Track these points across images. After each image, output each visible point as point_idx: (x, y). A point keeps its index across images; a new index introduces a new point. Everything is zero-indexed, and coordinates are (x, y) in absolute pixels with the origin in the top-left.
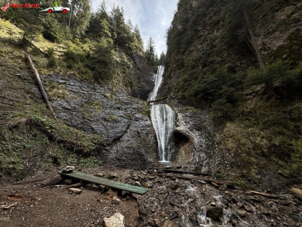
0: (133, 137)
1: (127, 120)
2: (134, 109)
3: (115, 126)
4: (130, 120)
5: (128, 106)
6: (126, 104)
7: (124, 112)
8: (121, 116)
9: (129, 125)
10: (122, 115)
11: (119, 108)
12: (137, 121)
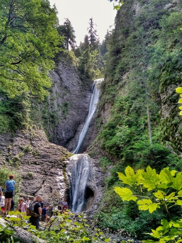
0: (46, 192)
1: (42, 176)
2: (51, 162)
3: (32, 182)
4: (45, 176)
5: (45, 160)
6: (43, 157)
7: (40, 167)
8: (38, 172)
9: (44, 181)
10: (38, 170)
11: (35, 163)
12: (52, 176)
